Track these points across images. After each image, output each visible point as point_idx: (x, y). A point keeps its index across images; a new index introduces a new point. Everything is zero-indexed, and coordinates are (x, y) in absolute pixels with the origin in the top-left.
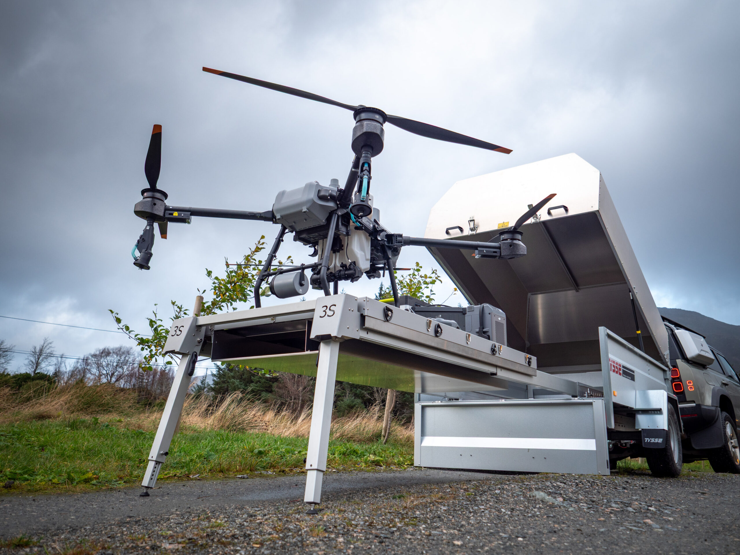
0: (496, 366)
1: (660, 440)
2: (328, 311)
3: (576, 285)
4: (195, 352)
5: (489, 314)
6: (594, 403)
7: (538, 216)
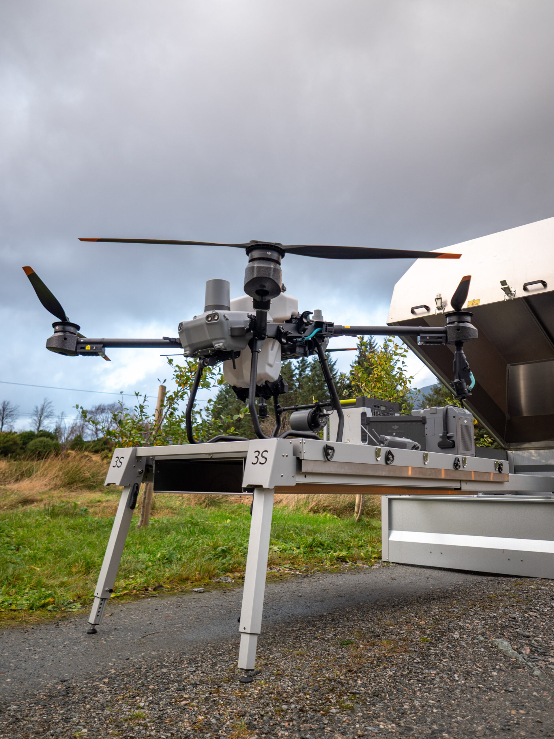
0: (460, 481)
2: (260, 457)
4: (137, 484)
5: (454, 417)
7: (513, 292)
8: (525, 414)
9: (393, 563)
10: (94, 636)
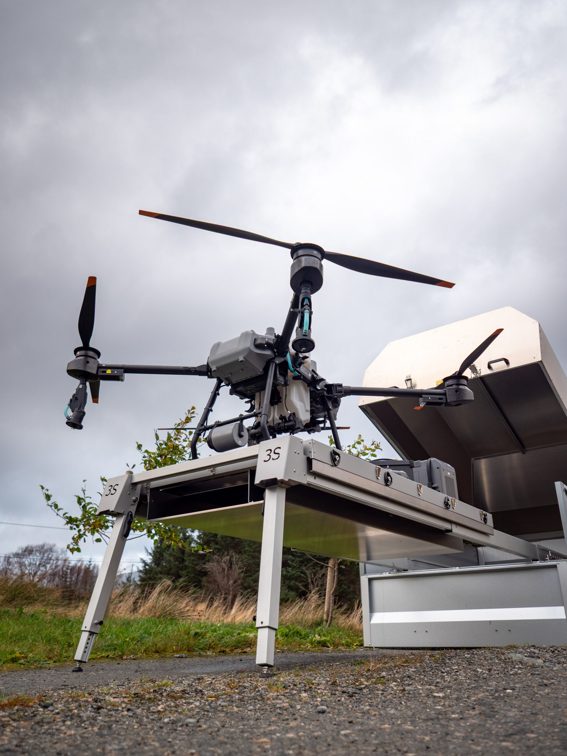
0: (451, 522)
2: (272, 454)
3: (522, 447)
4: (131, 512)
5: (438, 468)
6: (558, 566)
7: (478, 371)
9: (376, 648)
10: (80, 673)
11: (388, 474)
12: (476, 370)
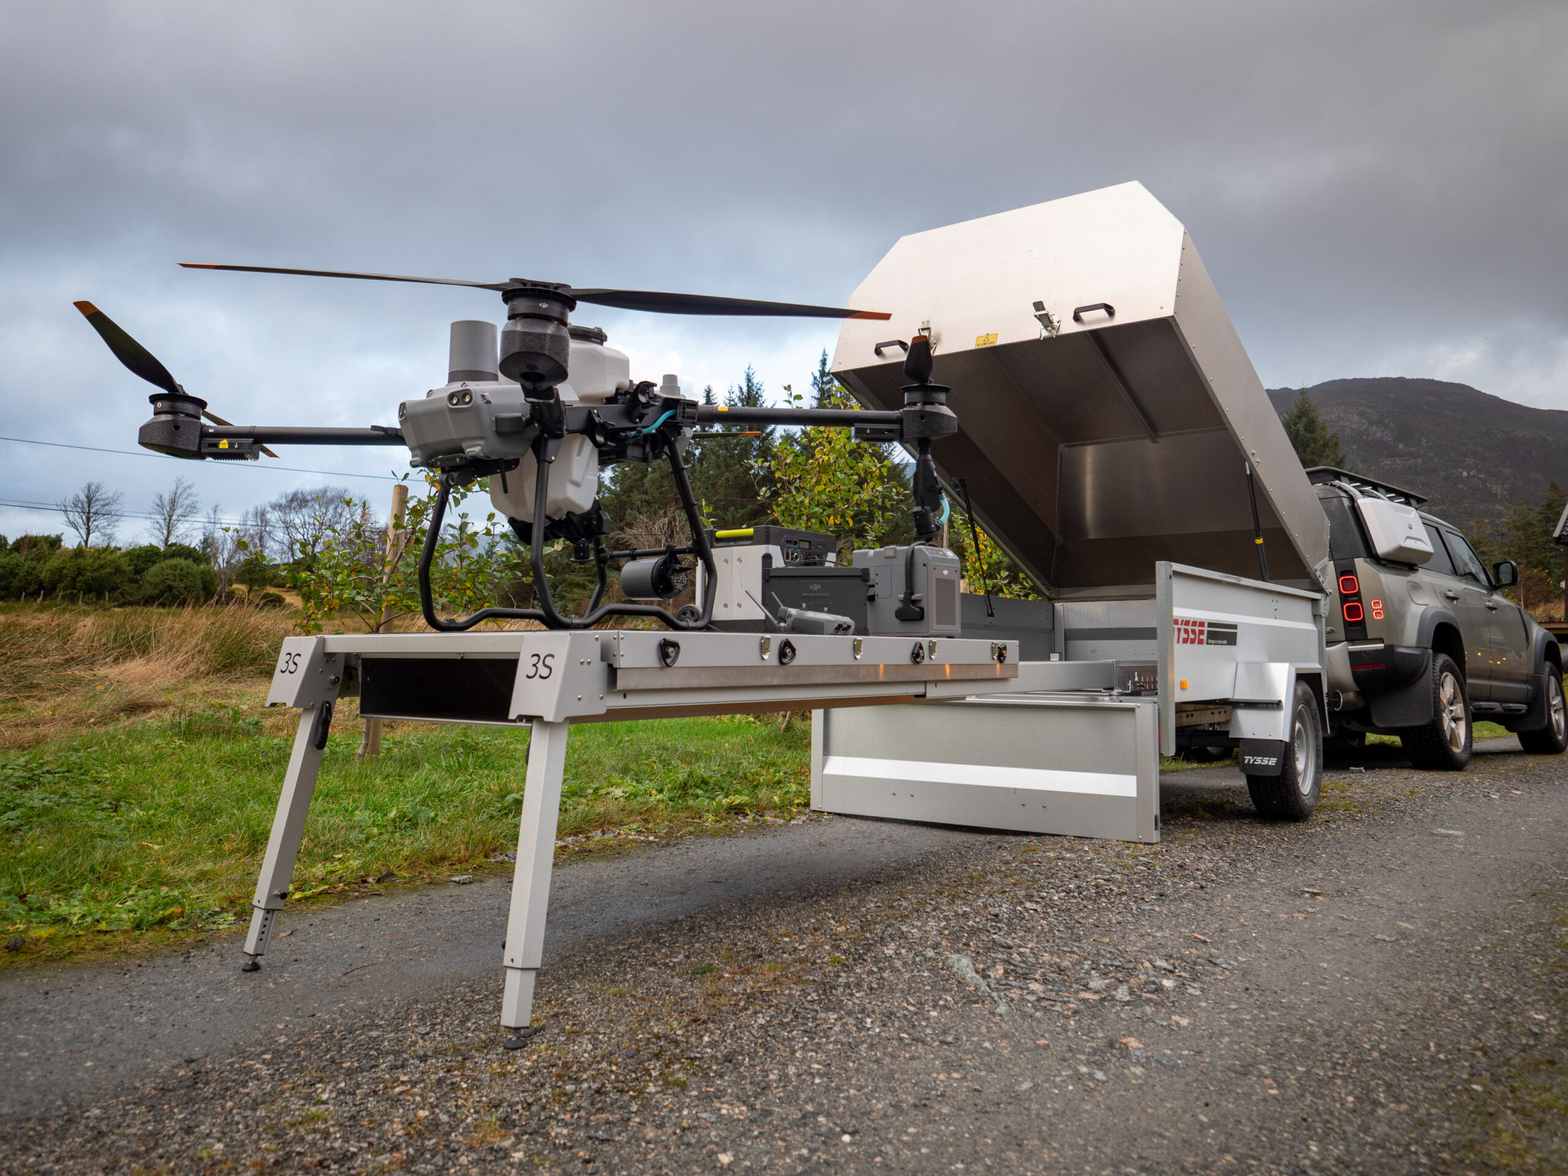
0: (925, 682)
1: (1273, 761)
2: (540, 665)
3: (1154, 431)
4: (328, 701)
5: (924, 565)
6: (1137, 710)
7: (1056, 324)
8: (1092, 535)
9: (829, 813)
10: (255, 975)
11: (787, 644)
12: (1051, 322)
